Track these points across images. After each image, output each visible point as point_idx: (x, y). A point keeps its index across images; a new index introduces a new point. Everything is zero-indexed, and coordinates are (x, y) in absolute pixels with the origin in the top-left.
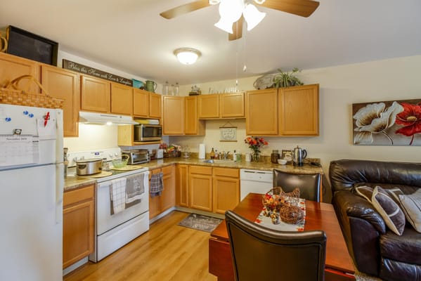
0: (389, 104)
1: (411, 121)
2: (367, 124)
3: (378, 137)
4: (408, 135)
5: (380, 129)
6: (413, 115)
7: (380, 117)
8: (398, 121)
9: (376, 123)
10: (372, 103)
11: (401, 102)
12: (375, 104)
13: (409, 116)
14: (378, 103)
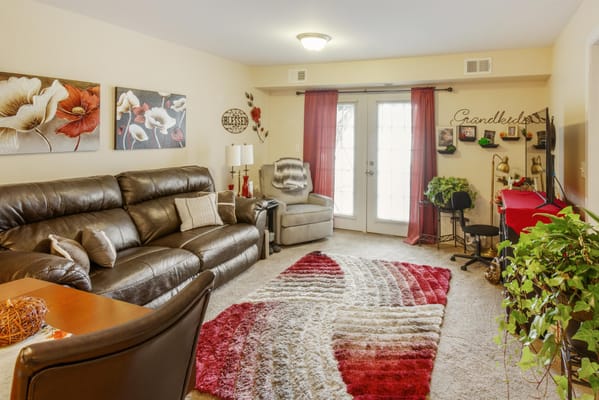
0: (47, 82)
1: (77, 115)
2: (9, 115)
3: (28, 140)
4: (72, 136)
5: (33, 125)
6: (79, 105)
7: (32, 103)
8: (59, 114)
9: (25, 113)
10: (19, 76)
11: (64, 83)
12: (24, 79)
13: (76, 106)
14: (30, 77)
